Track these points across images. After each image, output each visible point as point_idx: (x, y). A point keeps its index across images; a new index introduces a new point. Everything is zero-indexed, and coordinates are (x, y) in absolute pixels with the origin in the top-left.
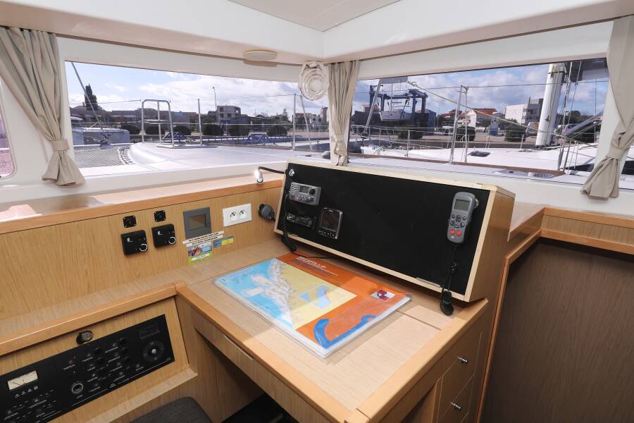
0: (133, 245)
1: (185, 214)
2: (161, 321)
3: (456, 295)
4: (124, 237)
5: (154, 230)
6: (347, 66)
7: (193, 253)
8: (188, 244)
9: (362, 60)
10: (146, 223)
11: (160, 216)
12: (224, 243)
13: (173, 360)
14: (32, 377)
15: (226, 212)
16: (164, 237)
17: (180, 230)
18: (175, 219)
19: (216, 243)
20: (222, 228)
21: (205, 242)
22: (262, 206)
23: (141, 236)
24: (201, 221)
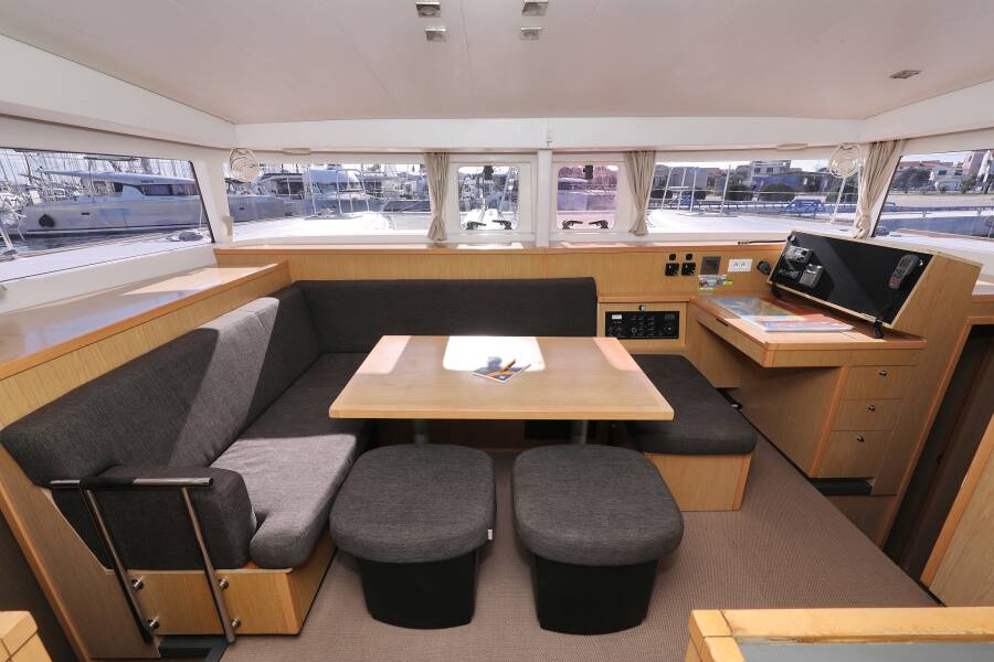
0: (671, 270)
1: (704, 258)
2: (677, 314)
3: (886, 325)
4: (668, 265)
5: (684, 265)
6: (890, 146)
7: (702, 285)
8: (701, 278)
9: (908, 139)
10: (681, 260)
11: (689, 257)
12: (725, 283)
13: (677, 338)
14: (620, 317)
15: (732, 262)
16: (689, 270)
17: (698, 268)
18: (697, 260)
19: (719, 282)
20: (726, 272)
21: (711, 279)
22: (761, 263)
23: (676, 266)
24: (712, 265)
